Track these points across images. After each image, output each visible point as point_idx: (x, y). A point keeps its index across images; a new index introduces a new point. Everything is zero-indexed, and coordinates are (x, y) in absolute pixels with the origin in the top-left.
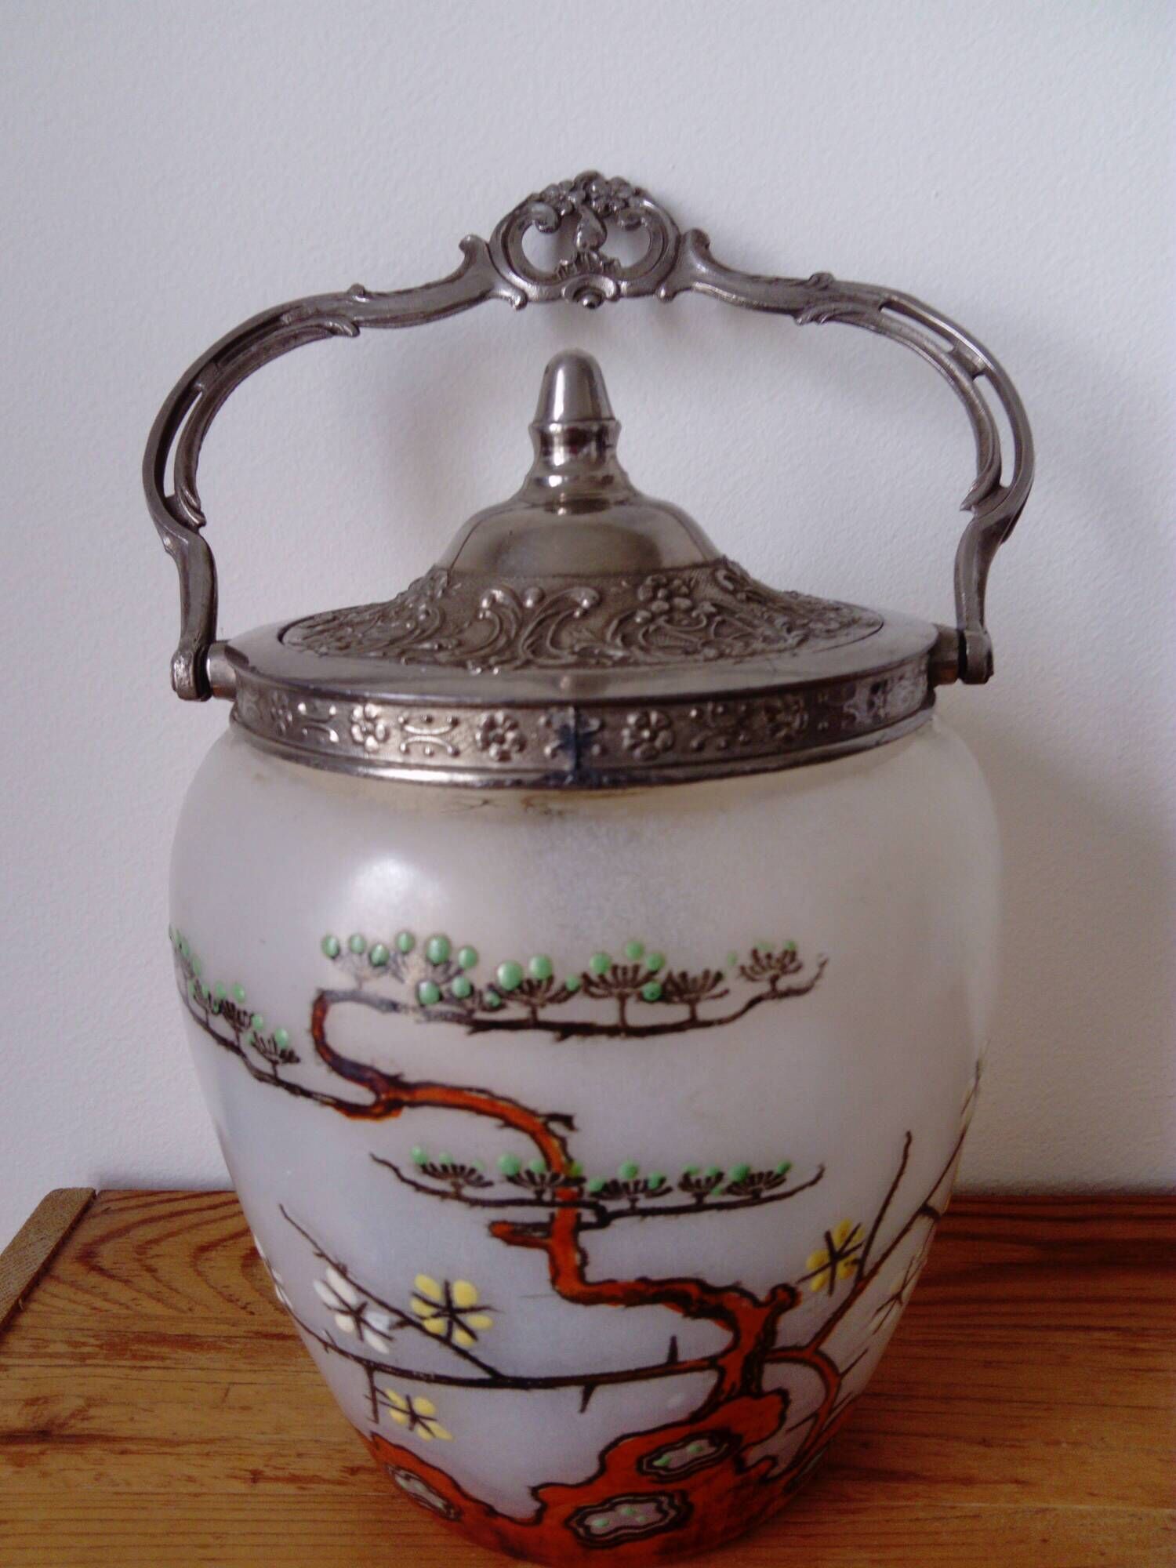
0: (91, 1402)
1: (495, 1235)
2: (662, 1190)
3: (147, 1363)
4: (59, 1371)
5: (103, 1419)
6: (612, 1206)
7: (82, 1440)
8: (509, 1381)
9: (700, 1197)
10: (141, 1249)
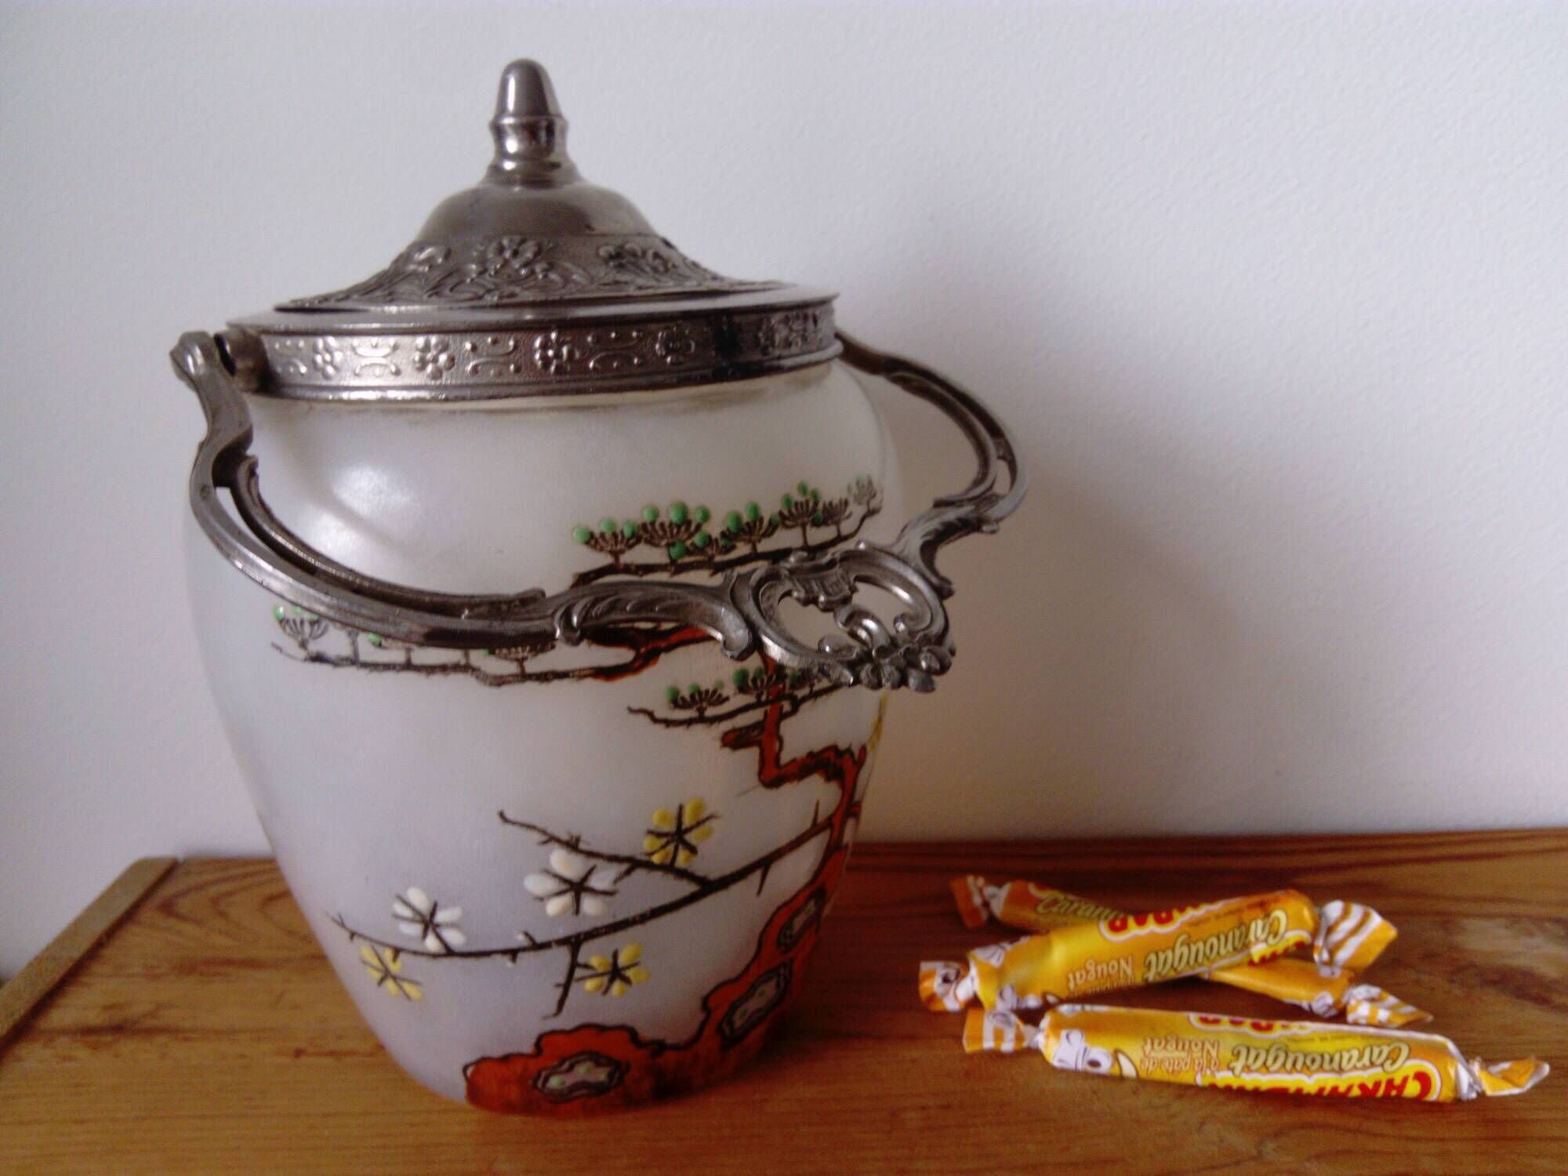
0: (160, 1006)
1: (725, 744)
4: (134, 986)
5: (168, 1017)
6: (800, 694)
7: (151, 1032)
8: (714, 885)
10: (215, 901)
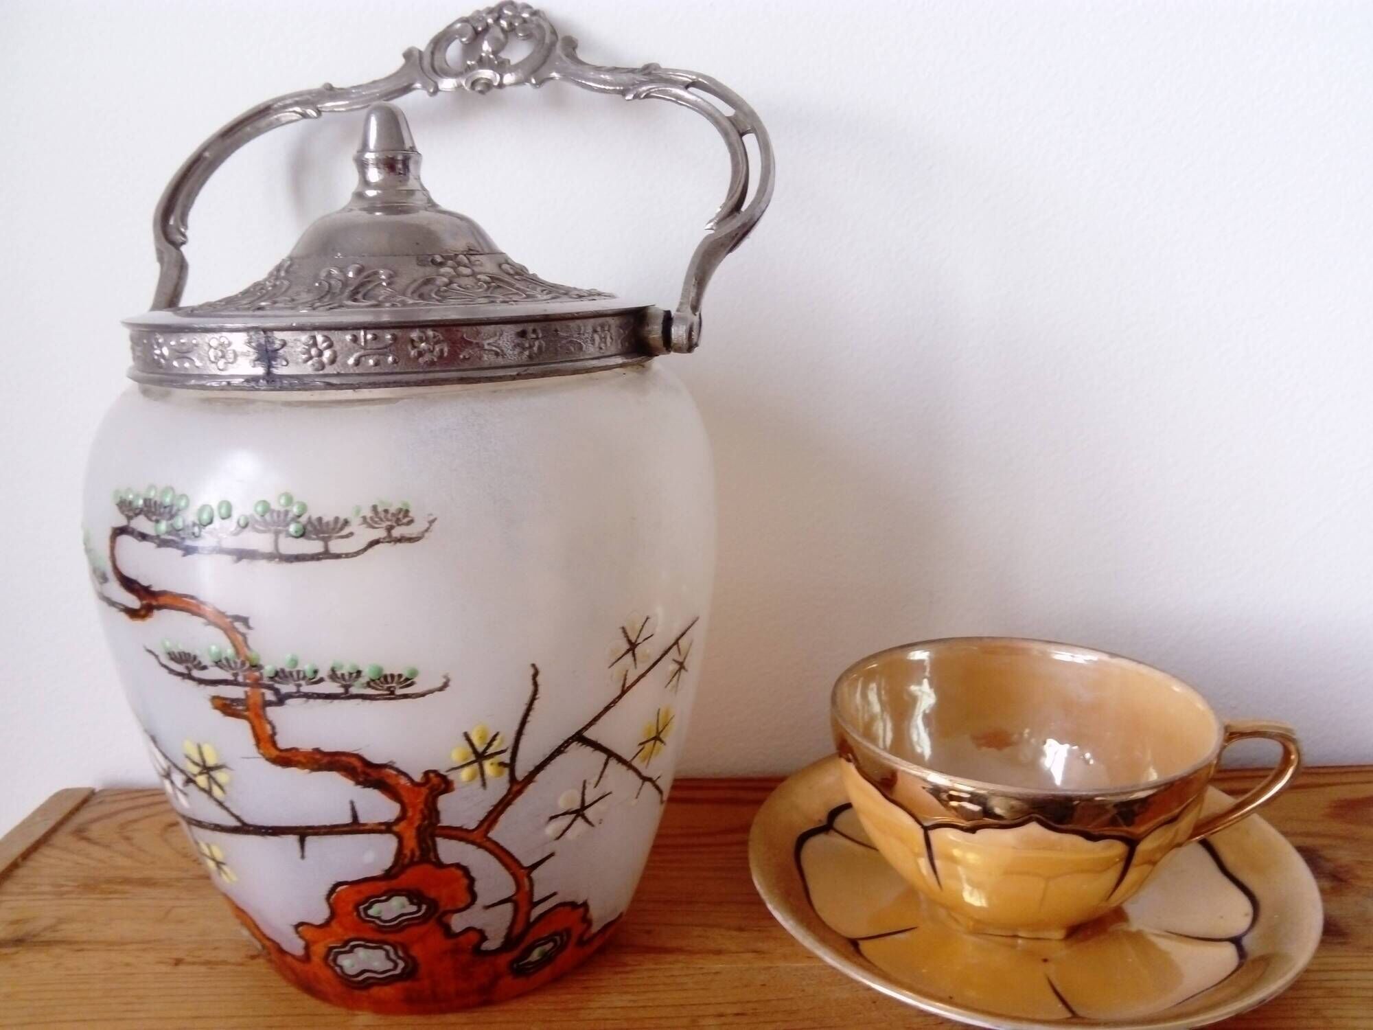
0: (61, 921)
1: (216, 708)
2: (315, 679)
3: (111, 896)
4: (40, 903)
5: (68, 931)
6: (285, 688)
7: (49, 943)
8: (251, 828)
9: (347, 687)
10: (123, 826)
